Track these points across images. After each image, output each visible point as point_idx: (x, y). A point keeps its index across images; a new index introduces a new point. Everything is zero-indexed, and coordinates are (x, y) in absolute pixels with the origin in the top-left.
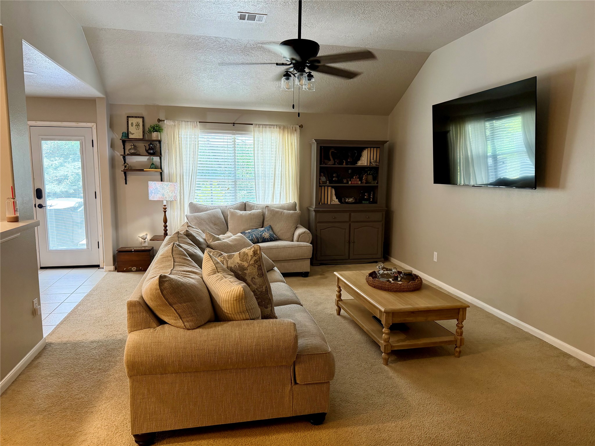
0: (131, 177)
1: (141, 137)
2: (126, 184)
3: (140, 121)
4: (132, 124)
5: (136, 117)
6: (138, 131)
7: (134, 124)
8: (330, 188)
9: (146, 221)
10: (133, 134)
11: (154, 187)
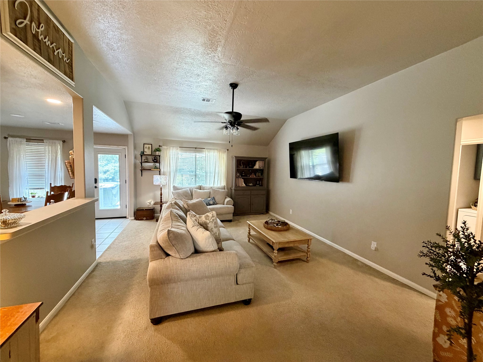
0: (145, 173)
1: (150, 154)
2: (142, 176)
3: (150, 146)
4: (146, 147)
5: (148, 144)
6: (149, 151)
7: (147, 147)
8: (241, 179)
9: (151, 194)
10: (146, 152)
11: (156, 178)
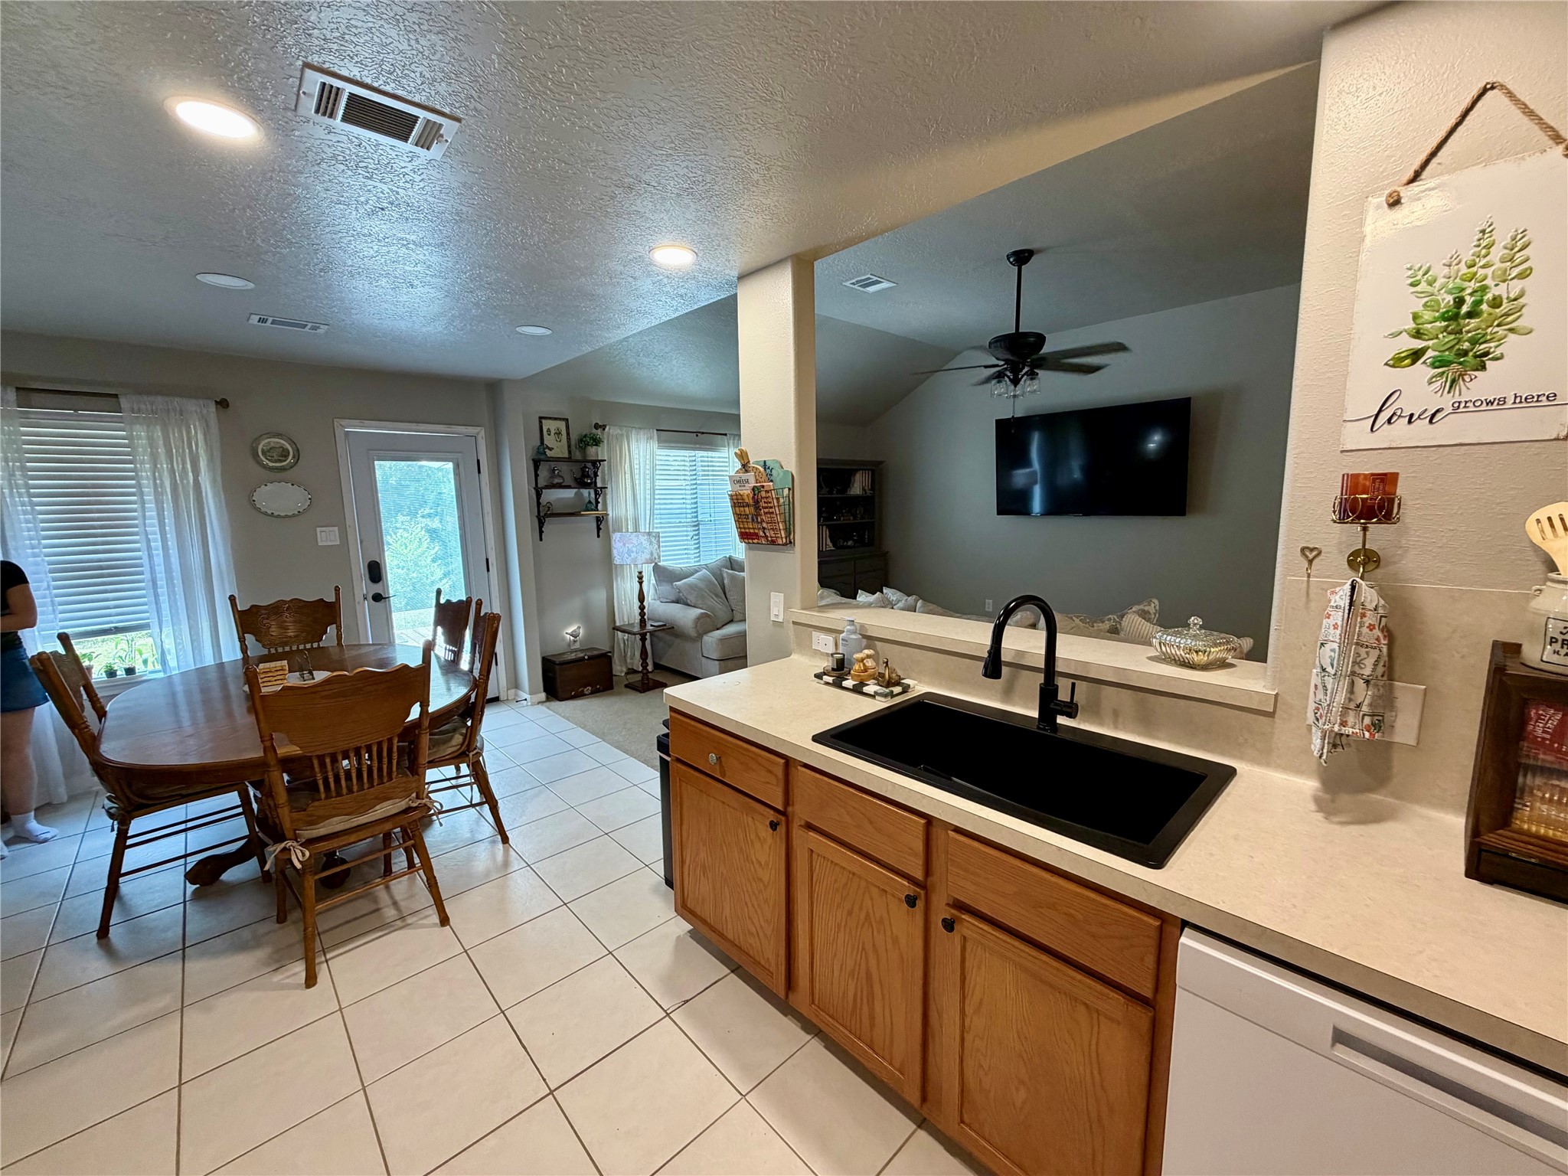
0: (550, 526)
1: (566, 455)
2: (541, 540)
3: (562, 425)
4: (549, 430)
5: (556, 419)
6: (559, 443)
7: (553, 432)
10: (551, 449)
